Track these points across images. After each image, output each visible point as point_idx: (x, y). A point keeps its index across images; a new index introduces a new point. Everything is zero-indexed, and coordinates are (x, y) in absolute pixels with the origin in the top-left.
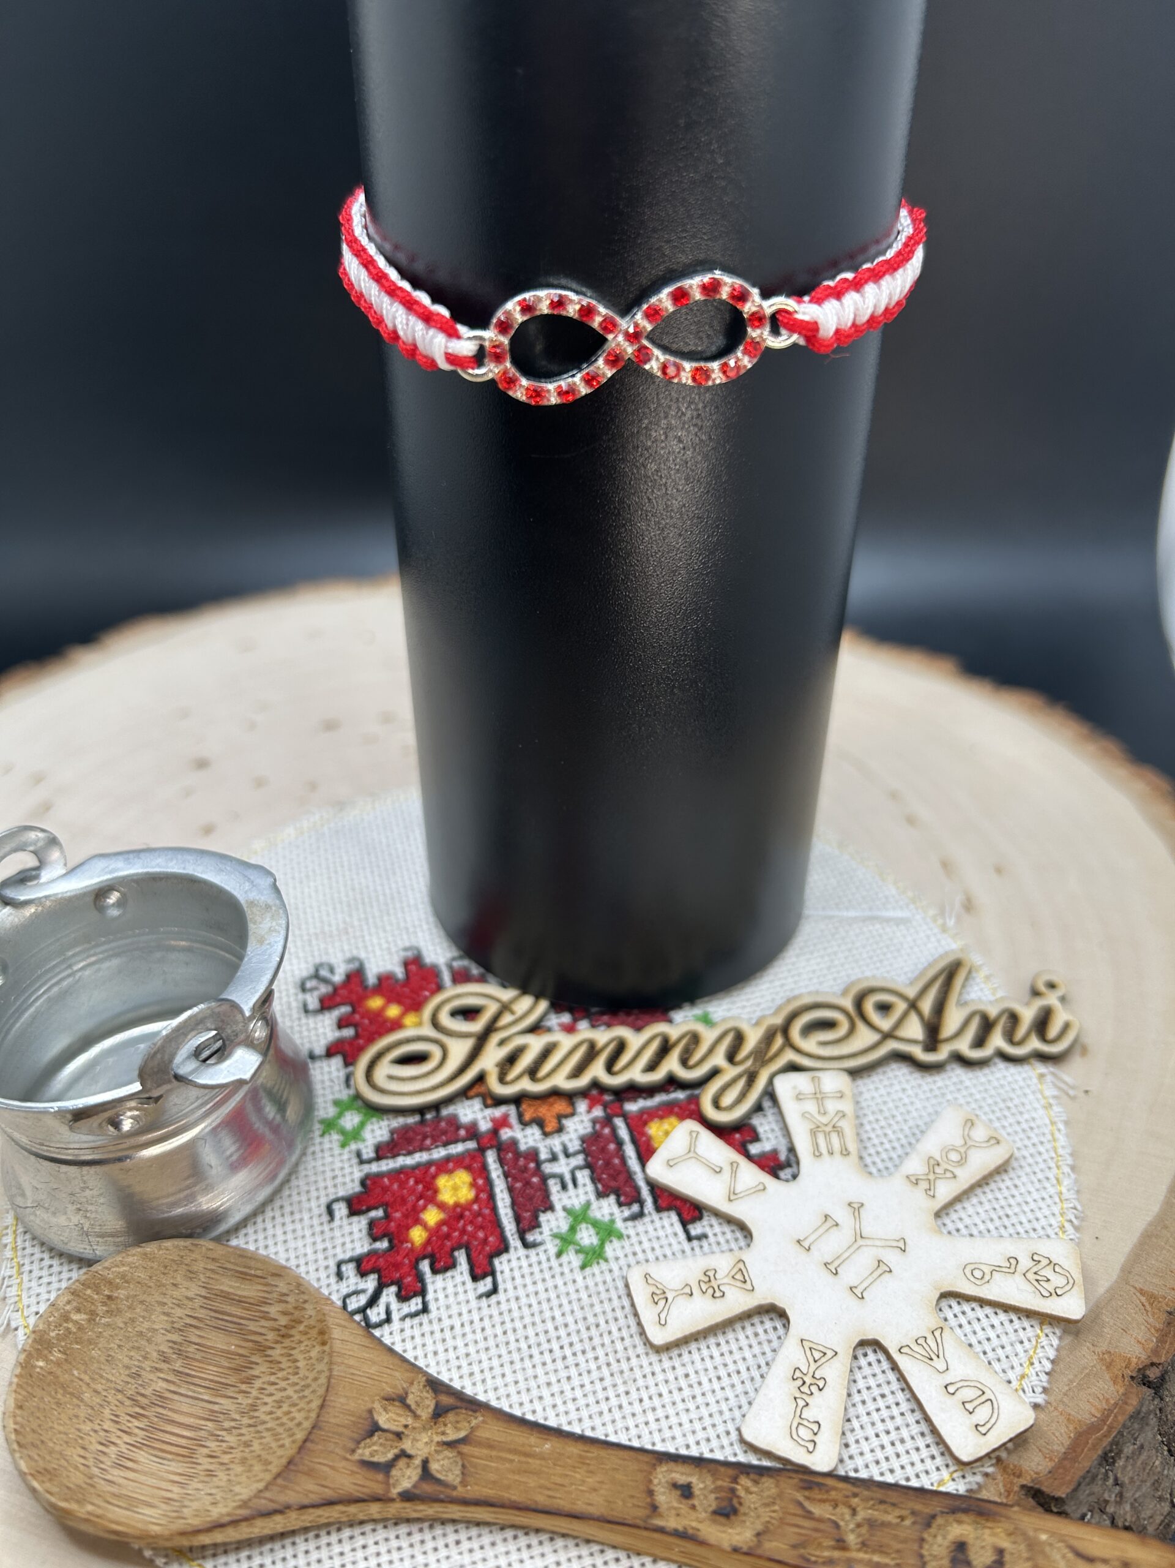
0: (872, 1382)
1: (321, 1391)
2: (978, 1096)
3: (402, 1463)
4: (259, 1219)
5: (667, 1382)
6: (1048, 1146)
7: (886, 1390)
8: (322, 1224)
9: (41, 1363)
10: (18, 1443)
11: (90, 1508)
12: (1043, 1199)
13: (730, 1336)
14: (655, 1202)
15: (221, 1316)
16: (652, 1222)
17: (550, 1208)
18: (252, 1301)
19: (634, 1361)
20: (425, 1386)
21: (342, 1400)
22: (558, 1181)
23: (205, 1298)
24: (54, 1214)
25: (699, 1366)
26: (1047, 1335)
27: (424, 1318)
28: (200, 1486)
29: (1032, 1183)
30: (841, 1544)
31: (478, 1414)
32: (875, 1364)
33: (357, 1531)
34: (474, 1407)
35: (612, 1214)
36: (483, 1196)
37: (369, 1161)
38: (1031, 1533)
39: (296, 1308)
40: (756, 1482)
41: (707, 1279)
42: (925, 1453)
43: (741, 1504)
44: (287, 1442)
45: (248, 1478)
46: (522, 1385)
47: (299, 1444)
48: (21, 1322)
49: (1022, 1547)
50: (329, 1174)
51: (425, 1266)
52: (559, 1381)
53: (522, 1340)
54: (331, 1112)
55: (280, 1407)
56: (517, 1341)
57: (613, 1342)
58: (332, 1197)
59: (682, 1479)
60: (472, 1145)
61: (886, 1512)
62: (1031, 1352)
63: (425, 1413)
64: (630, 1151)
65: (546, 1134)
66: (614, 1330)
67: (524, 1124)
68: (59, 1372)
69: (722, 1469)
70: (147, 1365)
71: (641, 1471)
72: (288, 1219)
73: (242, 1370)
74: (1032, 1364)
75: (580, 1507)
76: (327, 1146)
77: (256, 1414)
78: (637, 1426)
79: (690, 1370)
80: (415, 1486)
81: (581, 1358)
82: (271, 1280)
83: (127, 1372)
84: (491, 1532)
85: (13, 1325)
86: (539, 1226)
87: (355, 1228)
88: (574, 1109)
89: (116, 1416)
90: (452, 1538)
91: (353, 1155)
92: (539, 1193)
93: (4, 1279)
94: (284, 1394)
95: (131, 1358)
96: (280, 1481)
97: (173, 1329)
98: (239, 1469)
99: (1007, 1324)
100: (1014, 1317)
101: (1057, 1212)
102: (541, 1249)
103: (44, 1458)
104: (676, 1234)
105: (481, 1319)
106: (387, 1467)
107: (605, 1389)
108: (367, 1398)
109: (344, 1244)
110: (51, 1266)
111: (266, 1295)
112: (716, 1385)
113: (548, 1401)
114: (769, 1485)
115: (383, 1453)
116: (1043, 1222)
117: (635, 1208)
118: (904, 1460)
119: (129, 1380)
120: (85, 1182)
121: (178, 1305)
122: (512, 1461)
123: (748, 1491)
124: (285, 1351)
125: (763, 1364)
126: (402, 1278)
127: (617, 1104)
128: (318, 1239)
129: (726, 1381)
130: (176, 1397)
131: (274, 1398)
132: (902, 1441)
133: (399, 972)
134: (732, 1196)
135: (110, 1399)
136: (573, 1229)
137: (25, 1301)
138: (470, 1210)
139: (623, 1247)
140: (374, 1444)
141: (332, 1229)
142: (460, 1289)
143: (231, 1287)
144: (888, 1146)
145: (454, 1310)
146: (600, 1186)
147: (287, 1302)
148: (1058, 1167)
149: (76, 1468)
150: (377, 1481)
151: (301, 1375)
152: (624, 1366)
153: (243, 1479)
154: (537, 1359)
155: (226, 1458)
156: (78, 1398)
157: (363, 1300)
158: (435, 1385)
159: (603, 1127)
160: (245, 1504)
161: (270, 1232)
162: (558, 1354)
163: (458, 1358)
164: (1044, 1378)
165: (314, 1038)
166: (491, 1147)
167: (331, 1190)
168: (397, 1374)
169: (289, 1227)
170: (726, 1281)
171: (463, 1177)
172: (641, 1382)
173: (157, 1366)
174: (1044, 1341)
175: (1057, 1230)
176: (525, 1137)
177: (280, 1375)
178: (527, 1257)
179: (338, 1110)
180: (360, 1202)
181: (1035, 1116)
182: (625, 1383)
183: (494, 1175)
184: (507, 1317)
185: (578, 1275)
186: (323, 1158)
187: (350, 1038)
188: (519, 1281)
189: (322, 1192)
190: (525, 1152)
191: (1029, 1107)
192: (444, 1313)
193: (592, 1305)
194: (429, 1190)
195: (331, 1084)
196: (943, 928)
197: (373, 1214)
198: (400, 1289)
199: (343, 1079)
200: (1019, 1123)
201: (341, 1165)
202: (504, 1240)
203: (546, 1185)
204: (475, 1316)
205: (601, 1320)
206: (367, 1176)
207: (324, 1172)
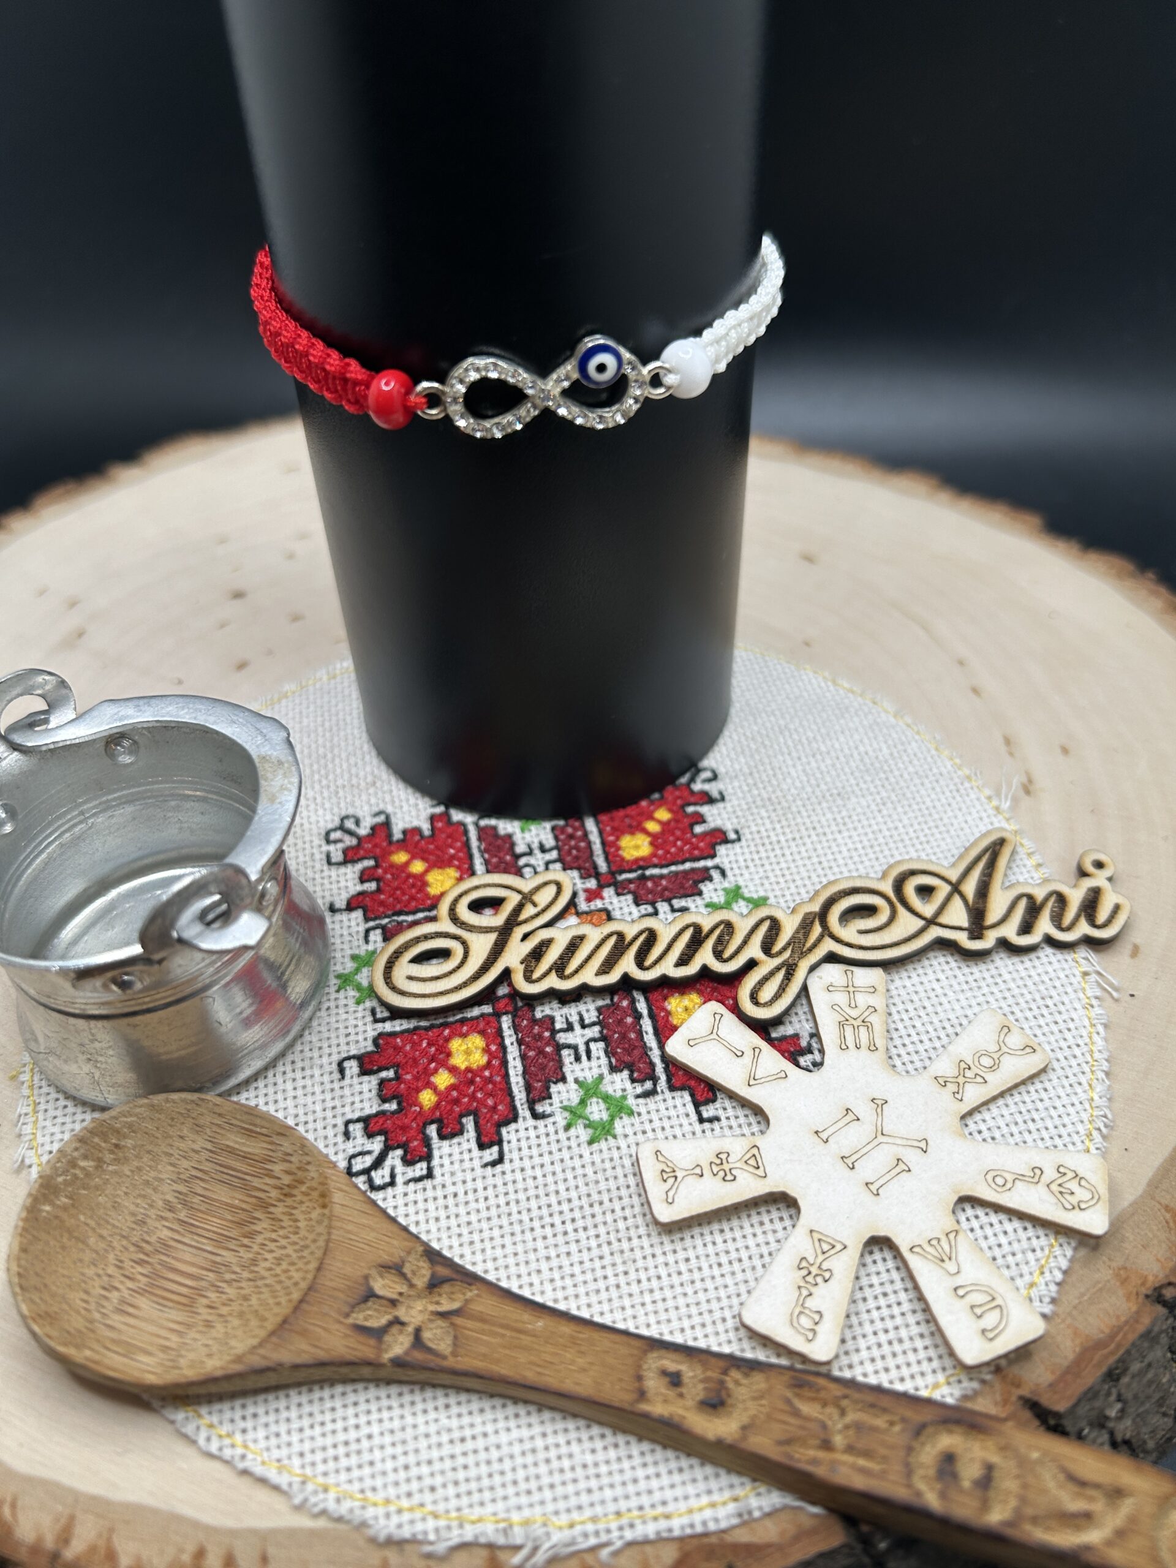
1: (319, 1254)
2: (1016, 991)
3: (395, 1329)
4: (270, 1074)
5: (666, 1264)
6: (1085, 1049)
7: (888, 1288)
8: (332, 1081)
9: (47, 1208)
10: (22, 1287)
11: (88, 1353)
12: (1073, 1105)
13: (735, 1223)
14: (669, 1081)
15: (226, 1171)
16: (665, 1100)
17: (563, 1079)
18: (256, 1158)
19: (635, 1242)
20: (422, 1256)
21: (339, 1264)
22: (572, 1052)
23: (211, 1151)
24: (66, 1061)
25: (701, 1251)
26: (1061, 1245)
27: (428, 1183)
28: (198, 1336)
29: (1063, 1087)
30: (827, 1445)
31: (473, 1287)
32: (880, 1263)
33: (349, 1388)
34: (469, 1280)
35: (624, 1090)
36: (495, 1062)
37: (383, 1020)
38: (1023, 1450)
39: (299, 1168)
40: (746, 1375)
41: (718, 1161)
42: (922, 1355)
43: (729, 1396)
44: (283, 1300)
45: (245, 1332)
46: (521, 1258)
47: (295, 1303)
48: (35, 1160)
49: (1012, 1463)
50: (342, 1031)
51: (432, 1130)
52: (558, 1256)
53: (524, 1212)
54: (350, 966)
55: (279, 1264)
56: (519, 1212)
57: (615, 1221)
58: (346, 1055)
59: (672, 1366)
60: (487, 1010)
61: (877, 1416)
62: (1043, 1262)
63: (421, 1282)
64: (647, 1025)
65: (563, 1003)
66: (618, 1208)
68: (64, 1216)
69: (713, 1360)
70: (152, 1213)
71: (632, 1355)
72: (299, 1075)
73: (245, 1225)
74: (1042, 1273)
75: (568, 1386)
76: (342, 1002)
77: (256, 1269)
78: (633, 1306)
79: (691, 1255)
80: (407, 1353)
81: (582, 1235)
82: (276, 1139)
83: (133, 1219)
84: (480, 1398)
85: (27, 1162)
86: (550, 1098)
87: (365, 1087)
89: (121, 1261)
90: (441, 1402)
91: (368, 1013)
92: (551, 1064)
93: (20, 1116)
94: (283, 1252)
95: (137, 1205)
96: (274, 1339)
97: (179, 1180)
98: (236, 1322)
99: (1020, 1231)
100: (1029, 1225)
101: (1086, 1121)
102: (551, 1120)
103: (45, 1302)
104: (687, 1115)
105: (485, 1189)
106: (379, 1334)
107: (603, 1267)
108: (363, 1264)
109: (353, 1103)
110: (65, 1107)
111: (271, 1153)
112: (716, 1272)
113: (546, 1274)
114: (758, 1381)
115: (377, 1318)
116: (1070, 1128)
117: (648, 1085)
118: (900, 1359)
119: (134, 1226)
120: (93, 1035)
121: (185, 1157)
122: (503, 1336)
123: (737, 1383)
124: (287, 1210)
125: (766, 1254)
126: (408, 1141)
128: (328, 1096)
129: (726, 1269)
130: (180, 1246)
131: (274, 1255)
132: (900, 1341)
133: (426, 828)
134: (752, 1080)
135: (115, 1244)
136: (583, 1102)
137: (40, 1140)
138: (481, 1076)
139: (633, 1125)
140: (369, 1309)
141: (342, 1088)
142: (466, 1156)
143: (237, 1142)
144: (915, 1038)
145: (459, 1177)
146: (613, 1060)
147: (291, 1162)
148: (1093, 1072)
149: (78, 1313)
150: (369, 1346)
151: (301, 1235)
152: (625, 1245)
153: (239, 1333)
154: (538, 1232)
155: (224, 1310)
156: (83, 1242)
157: (368, 1161)
158: (433, 1256)
159: (621, 1000)
160: (239, 1359)
161: (281, 1087)
162: (559, 1228)
163: (459, 1226)
164: (1053, 1288)
165: (335, 891)
166: (506, 1013)
167: (344, 1048)
168: (395, 1242)
169: (300, 1083)
170: (738, 1165)
171: (476, 1041)
172: (640, 1263)
173: (163, 1214)
174: (1057, 1251)
175: (1083, 1138)
177: (281, 1232)
178: (535, 1128)
179: (355, 965)
180: (371, 1062)
181: (1074, 1016)
182: (624, 1263)
183: (507, 1042)
184: (510, 1188)
185: (585, 1151)
186: (337, 1014)
187: (372, 893)
188: (525, 1152)
189: (334, 1050)
190: (540, 1020)
191: (1069, 1007)
192: (448, 1180)
193: (597, 1182)
194: (441, 1053)
195: (350, 938)
196: (997, 809)
197: (384, 1074)
198: (406, 1152)
199: (362, 934)
200: (1056, 1023)
201: (355, 1022)
202: (514, 1109)
203: (560, 1056)
204: (480, 1184)
205: (605, 1197)
206: (381, 1035)
207: (337, 1029)
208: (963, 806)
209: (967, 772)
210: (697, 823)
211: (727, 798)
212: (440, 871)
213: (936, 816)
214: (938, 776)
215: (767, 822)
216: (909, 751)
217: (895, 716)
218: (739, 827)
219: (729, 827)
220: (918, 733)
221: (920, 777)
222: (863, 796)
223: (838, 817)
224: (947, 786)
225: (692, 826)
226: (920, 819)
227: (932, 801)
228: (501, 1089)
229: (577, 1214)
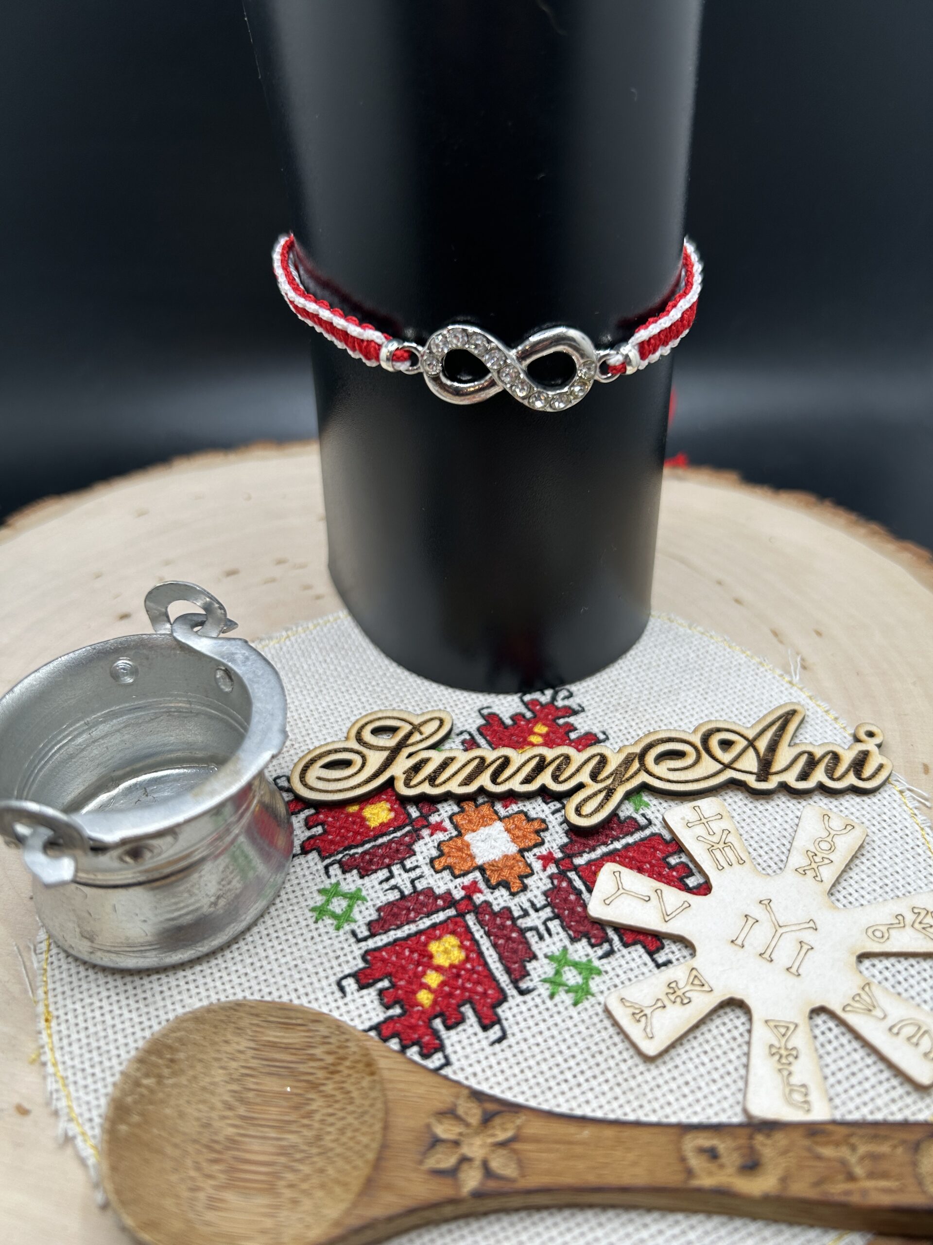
0: (841, 1064)
2: (858, 814)
6: (925, 848)
7: (854, 1068)
8: (336, 1001)
14: (621, 940)
16: (623, 956)
17: (534, 957)
19: (640, 1079)
22: (534, 933)
25: (695, 1073)
27: (448, 1070)
29: (920, 879)
35: (588, 955)
36: (473, 955)
37: (365, 939)
51: (438, 1023)
53: (539, 1076)
54: (319, 900)
56: (535, 1077)
57: (617, 1064)
58: (340, 975)
60: (451, 912)
65: (513, 895)
66: (616, 1053)
67: (493, 888)
76: (322, 930)
79: (688, 1077)
81: (594, 1083)
85: (70, 1134)
86: (528, 974)
87: (367, 1000)
88: (532, 870)
91: (349, 936)
92: (521, 947)
93: (51, 1093)
102: (535, 993)
104: (645, 964)
105: (499, 1063)
109: (360, 1016)
112: (714, 1088)
117: (606, 947)
126: (420, 1037)
127: (567, 861)
129: (720, 1083)
136: (558, 973)
137: (77, 1110)
138: (466, 970)
139: (604, 982)
140: (437, 1153)
141: (346, 1004)
142: (474, 1039)
145: (473, 1058)
146: (571, 933)
152: (632, 1083)
159: (560, 882)
162: (573, 1082)
166: (468, 913)
170: (687, 988)
171: (451, 941)
176: (496, 899)
178: (525, 1002)
179: (325, 898)
180: (366, 976)
181: (907, 824)
182: (637, 1098)
183: (477, 936)
184: (520, 1058)
185: (573, 1011)
186: (322, 941)
187: (320, 835)
188: (523, 1025)
189: (330, 972)
190: (499, 912)
191: (900, 818)
192: (464, 1063)
193: (591, 1036)
194: (424, 956)
195: (311, 877)
196: (791, 682)
197: (380, 985)
198: (421, 1047)
199: (323, 871)
200: (896, 832)
201: (340, 946)
202: (502, 991)
203: (526, 938)
204: (493, 1061)
205: (603, 1046)
206: (367, 952)
207: (327, 954)
208: (765, 685)
209: (758, 660)
210: (571, 731)
211: (586, 709)
212: (373, 806)
213: (748, 696)
214: (739, 667)
215: (624, 721)
216: (711, 652)
217: (690, 627)
218: (602, 729)
219: (595, 730)
220: (711, 637)
221: (725, 670)
222: (689, 690)
223: (676, 709)
224: (748, 672)
225: (567, 733)
226: (738, 700)
227: (741, 685)
228: (486, 977)
229: (584, 1066)
